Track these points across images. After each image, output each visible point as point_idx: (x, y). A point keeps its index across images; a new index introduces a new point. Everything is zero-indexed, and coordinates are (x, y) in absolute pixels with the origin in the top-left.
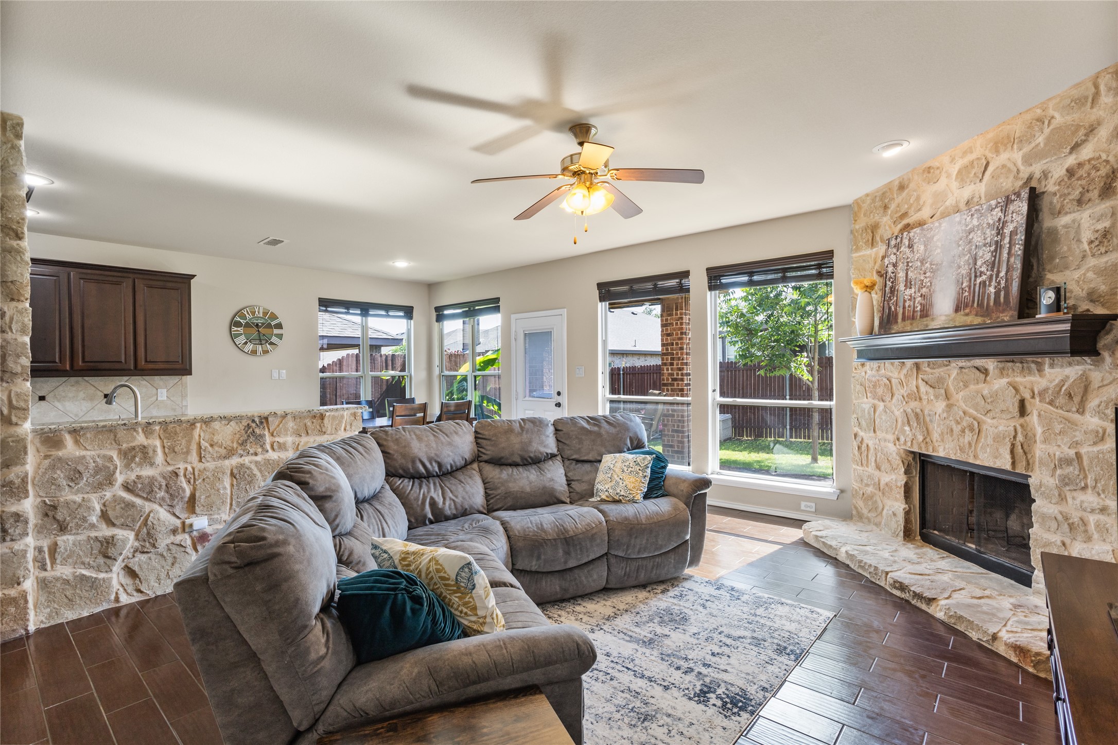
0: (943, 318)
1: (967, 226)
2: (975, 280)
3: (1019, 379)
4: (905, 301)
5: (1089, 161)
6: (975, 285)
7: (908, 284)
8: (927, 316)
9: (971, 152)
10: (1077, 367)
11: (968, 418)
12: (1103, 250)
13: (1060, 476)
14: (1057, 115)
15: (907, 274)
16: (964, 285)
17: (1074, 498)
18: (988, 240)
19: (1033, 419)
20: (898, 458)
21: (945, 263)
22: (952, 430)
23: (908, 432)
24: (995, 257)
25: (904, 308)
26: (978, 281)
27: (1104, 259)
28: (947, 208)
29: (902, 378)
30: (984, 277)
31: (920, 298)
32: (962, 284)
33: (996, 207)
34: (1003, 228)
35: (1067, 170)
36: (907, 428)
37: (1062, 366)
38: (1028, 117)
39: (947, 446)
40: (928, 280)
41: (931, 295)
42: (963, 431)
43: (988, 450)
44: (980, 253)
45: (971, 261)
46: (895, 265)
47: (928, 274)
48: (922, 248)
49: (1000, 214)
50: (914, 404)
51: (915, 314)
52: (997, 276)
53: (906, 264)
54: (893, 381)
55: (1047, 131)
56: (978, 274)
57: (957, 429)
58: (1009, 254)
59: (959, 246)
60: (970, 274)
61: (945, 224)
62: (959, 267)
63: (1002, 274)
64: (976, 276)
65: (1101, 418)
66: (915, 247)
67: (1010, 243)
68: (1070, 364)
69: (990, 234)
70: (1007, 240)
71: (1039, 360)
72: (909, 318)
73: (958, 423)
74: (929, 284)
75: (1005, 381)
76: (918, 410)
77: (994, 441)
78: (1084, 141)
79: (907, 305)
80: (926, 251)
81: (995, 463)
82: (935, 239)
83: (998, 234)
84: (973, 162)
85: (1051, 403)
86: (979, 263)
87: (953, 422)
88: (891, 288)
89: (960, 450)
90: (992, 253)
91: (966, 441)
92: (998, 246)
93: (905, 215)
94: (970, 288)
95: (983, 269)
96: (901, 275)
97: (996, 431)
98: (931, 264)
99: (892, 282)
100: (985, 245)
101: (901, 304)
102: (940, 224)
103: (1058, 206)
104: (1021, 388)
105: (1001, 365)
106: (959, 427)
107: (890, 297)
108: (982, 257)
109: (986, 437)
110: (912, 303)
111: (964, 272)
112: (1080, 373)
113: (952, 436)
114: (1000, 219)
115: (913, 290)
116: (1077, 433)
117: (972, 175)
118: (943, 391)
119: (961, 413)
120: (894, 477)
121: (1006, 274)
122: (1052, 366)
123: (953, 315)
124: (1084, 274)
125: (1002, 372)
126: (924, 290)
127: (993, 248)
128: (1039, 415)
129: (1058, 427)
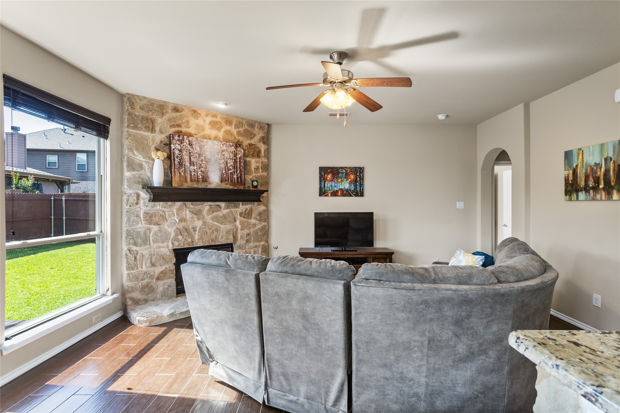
0: (215, 184)
1: (221, 148)
2: (228, 171)
3: (233, 210)
4: (191, 172)
5: (254, 145)
6: (228, 173)
7: (192, 163)
8: (206, 181)
9: (216, 118)
10: (250, 205)
11: (214, 226)
12: (257, 172)
13: (246, 240)
14: (246, 125)
15: (190, 158)
16: (223, 172)
17: (249, 246)
18: (231, 157)
19: (238, 223)
20: (171, 254)
21: (212, 160)
22: (207, 233)
23: (180, 239)
24: (235, 164)
25: (191, 175)
26: (229, 172)
27: (257, 174)
28: (205, 134)
29: (175, 211)
30: (232, 171)
31: (200, 172)
32: (222, 171)
33: (232, 146)
34: (236, 155)
35: (249, 144)
36: (180, 237)
37: (245, 205)
38: (238, 119)
39: (204, 241)
40: (204, 165)
41: (207, 172)
42: (213, 232)
43: (224, 237)
44: (229, 161)
45: (225, 163)
46: (180, 151)
47: (204, 162)
48: (198, 148)
49: (234, 149)
50: (183, 224)
51: (199, 180)
52: (237, 172)
53: (188, 153)
54: (167, 213)
55: (244, 128)
56: (229, 169)
57: (209, 232)
58: (240, 165)
59: (219, 155)
60: (226, 168)
61: (210, 142)
62: (220, 164)
63: (238, 172)
64: (228, 170)
65: (256, 220)
66: (194, 146)
67: (239, 161)
68: (248, 204)
69: (232, 155)
70: (238, 160)
71: (238, 203)
72: (195, 181)
73: (210, 229)
74: (205, 167)
75: (228, 210)
76: (186, 227)
77: (226, 233)
78: (253, 138)
79: (193, 173)
80: (201, 151)
81: (227, 241)
82: (205, 147)
83: (235, 157)
84: (217, 122)
85: (244, 217)
86: (229, 165)
87: (208, 229)
88: (179, 163)
89: (211, 240)
90: (233, 163)
91: (214, 236)
92: (235, 162)
93: (179, 126)
94: (226, 174)
95: (231, 168)
96: (186, 158)
97: (227, 229)
98: (205, 158)
99: (179, 159)
100: (230, 159)
101: (189, 173)
102: (207, 142)
103: (247, 154)
104: (234, 213)
105: (227, 204)
106: (211, 231)
107: (179, 167)
108: (230, 163)
109: (223, 232)
110: (196, 174)
111: (223, 167)
112: (250, 207)
113: (207, 235)
114: (234, 151)
115: (195, 168)
116: (251, 225)
117: (217, 127)
118: (202, 216)
119: (211, 225)
120: (167, 266)
121: (240, 172)
122: (243, 205)
123: (220, 183)
124: (253, 177)
125: (227, 207)
126: (202, 169)
127: (234, 161)
128: (240, 222)
129: (246, 224)
